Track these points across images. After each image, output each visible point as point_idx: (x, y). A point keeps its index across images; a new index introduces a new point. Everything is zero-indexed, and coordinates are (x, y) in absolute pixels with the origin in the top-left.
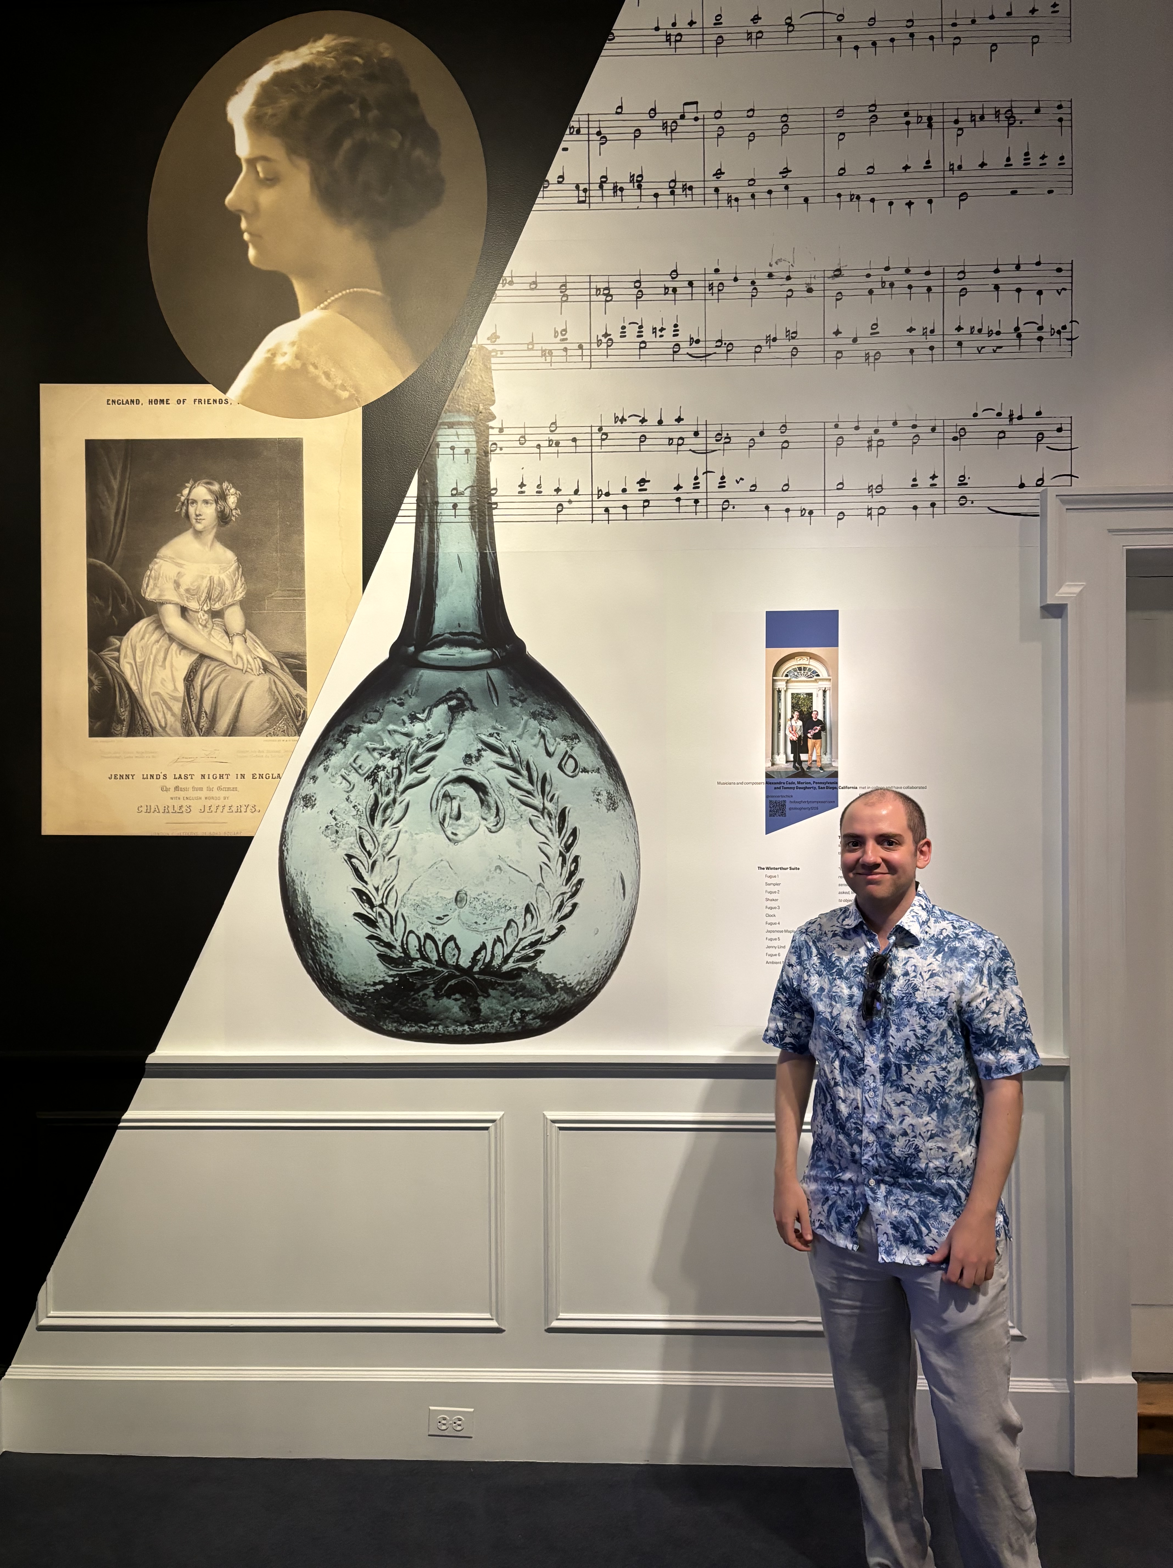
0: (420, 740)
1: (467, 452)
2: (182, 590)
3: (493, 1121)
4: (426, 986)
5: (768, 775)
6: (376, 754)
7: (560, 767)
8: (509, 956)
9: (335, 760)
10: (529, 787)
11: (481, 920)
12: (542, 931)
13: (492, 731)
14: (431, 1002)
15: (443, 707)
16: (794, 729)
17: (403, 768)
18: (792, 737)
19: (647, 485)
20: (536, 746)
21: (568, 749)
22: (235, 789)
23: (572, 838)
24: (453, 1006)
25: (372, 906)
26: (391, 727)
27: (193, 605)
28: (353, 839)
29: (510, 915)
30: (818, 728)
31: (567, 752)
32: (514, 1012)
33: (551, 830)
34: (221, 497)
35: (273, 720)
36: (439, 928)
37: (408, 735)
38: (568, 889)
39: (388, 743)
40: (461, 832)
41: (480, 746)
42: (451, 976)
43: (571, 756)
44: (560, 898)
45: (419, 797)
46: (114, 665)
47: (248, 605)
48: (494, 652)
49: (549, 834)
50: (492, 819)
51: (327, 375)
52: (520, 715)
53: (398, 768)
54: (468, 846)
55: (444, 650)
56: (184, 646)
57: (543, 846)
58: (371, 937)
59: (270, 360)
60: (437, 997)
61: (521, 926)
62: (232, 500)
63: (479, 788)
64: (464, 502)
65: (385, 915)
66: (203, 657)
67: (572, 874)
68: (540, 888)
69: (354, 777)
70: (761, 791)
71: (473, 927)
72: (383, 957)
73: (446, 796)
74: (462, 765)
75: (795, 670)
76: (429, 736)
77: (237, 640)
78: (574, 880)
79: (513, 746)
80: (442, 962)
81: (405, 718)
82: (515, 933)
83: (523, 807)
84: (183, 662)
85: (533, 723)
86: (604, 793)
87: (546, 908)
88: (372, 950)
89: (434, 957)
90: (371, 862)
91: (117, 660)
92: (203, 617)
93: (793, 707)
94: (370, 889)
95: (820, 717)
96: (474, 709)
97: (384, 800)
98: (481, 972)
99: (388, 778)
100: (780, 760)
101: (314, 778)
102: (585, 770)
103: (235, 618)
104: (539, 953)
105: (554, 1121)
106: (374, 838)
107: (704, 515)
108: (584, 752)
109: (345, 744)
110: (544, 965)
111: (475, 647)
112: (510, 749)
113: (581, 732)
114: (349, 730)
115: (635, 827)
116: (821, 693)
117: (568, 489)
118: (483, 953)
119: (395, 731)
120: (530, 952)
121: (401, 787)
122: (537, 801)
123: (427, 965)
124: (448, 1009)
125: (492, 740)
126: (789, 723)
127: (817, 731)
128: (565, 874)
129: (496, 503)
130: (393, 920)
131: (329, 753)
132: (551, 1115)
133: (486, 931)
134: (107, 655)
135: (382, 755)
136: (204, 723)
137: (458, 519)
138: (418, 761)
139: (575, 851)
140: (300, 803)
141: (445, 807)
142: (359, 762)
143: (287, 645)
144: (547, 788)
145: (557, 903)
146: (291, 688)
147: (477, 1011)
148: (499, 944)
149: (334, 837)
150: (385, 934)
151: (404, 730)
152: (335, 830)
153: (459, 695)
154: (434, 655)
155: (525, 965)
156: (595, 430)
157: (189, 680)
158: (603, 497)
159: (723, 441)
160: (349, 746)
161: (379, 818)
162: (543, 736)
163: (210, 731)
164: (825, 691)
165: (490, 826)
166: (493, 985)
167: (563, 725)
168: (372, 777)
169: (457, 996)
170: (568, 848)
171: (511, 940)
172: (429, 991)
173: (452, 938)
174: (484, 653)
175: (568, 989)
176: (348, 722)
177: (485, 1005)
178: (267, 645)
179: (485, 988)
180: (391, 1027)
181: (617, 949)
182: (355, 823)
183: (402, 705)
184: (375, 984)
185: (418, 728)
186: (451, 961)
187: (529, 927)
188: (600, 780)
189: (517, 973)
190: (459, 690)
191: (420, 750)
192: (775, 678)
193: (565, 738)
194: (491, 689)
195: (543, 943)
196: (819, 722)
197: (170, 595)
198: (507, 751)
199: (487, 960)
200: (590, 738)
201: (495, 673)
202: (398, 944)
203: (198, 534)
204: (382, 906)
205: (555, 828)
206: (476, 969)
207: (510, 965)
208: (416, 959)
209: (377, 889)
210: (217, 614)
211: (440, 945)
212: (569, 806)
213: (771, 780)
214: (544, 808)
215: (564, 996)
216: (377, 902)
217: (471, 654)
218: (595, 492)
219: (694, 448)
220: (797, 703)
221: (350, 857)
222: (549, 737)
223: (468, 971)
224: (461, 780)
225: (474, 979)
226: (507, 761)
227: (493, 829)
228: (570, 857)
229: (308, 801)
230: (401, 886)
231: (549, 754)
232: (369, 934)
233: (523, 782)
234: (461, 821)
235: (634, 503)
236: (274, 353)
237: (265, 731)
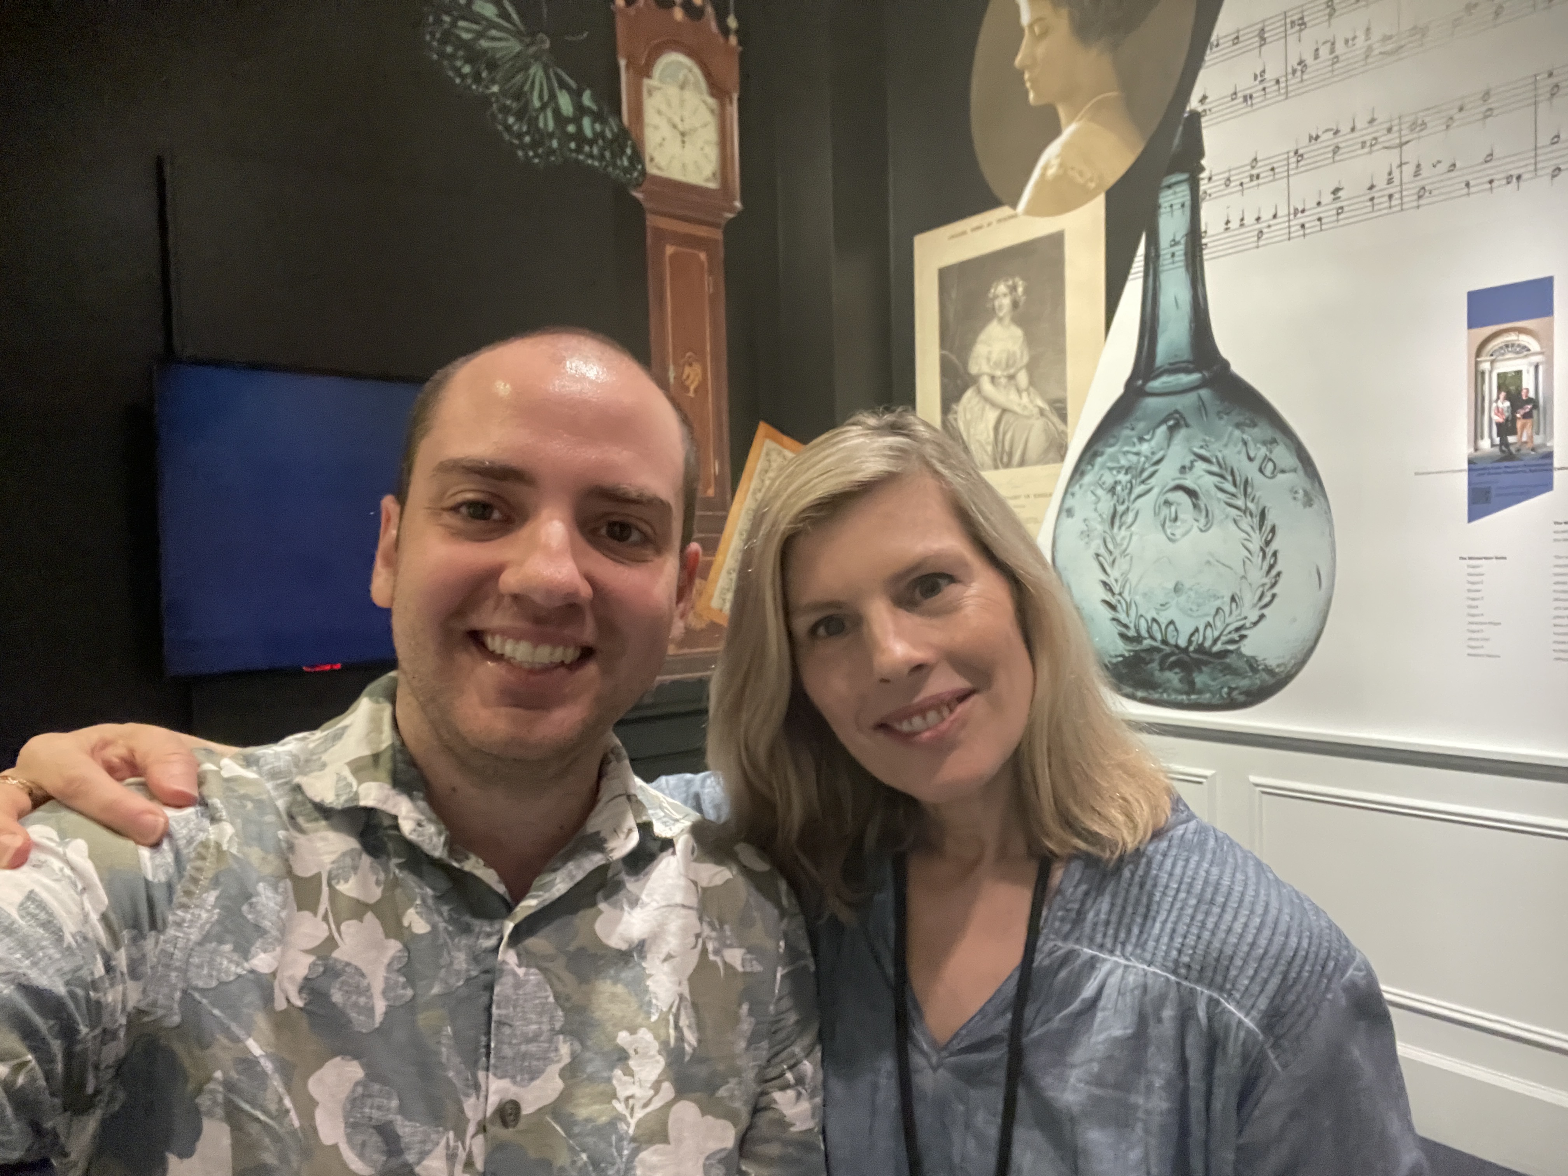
0: (1147, 457)
1: (1183, 205)
2: (992, 363)
3: (1205, 777)
4: (1152, 661)
5: (1471, 462)
6: (1115, 472)
7: (1261, 470)
8: (1218, 638)
9: (1088, 479)
10: (1232, 489)
11: (1194, 608)
12: (1245, 618)
13: (1202, 444)
14: (1157, 673)
15: (1163, 428)
16: (1500, 411)
17: (1134, 481)
18: (1497, 418)
19: (1340, 194)
20: (1239, 453)
21: (1268, 453)
22: (1023, 506)
23: (1271, 535)
24: (1174, 677)
25: (1113, 594)
26: (1126, 449)
27: (998, 373)
28: (1099, 542)
29: (1218, 603)
30: (1529, 407)
31: (1266, 455)
32: (1222, 688)
33: (1252, 527)
34: (1013, 288)
35: (1046, 451)
36: (1162, 613)
37: (1138, 454)
38: (1268, 581)
39: (1123, 462)
40: (1178, 532)
41: (1192, 457)
42: (1172, 654)
43: (1270, 460)
44: (1261, 589)
45: (1146, 504)
47: (1031, 367)
48: (1204, 375)
49: (1251, 532)
50: (1203, 520)
51: (1081, 174)
52: (1226, 427)
53: (1131, 482)
54: (1184, 544)
55: (1165, 379)
56: (994, 405)
57: (1246, 543)
58: (1114, 619)
59: (1043, 175)
60: (1162, 669)
61: (1227, 613)
62: (1020, 290)
63: (1192, 493)
64: (1180, 250)
65: (1122, 601)
66: (1004, 411)
67: (1271, 567)
68: (1244, 580)
69: (1100, 492)
70: (1464, 478)
71: (1188, 613)
72: (1123, 636)
73: (1167, 503)
74: (1178, 475)
75: (1501, 348)
76: (1153, 453)
77: (1024, 395)
78: (1274, 572)
79: (1220, 455)
80: (1165, 642)
81: (1135, 440)
82: (1222, 619)
83: (1229, 509)
84: (992, 415)
85: (1237, 433)
86: (1301, 491)
87: (1249, 598)
88: (1114, 630)
89: (1159, 636)
90: (1112, 559)
91: (956, 420)
92: (1003, 381)
93: (1499, 387)
94: (1111, 581)
95: (1532, 395)
96: (1187, 426)
97: (1121, 509)
98: (1195, 651)
99: (1123, 490)
100: (1485, 444)
101: (1073, 494)
102: (1283, 471)
103: (1023, 378)
104: (1243, 637)
105: (1256, 785)
106: (1113, 538)
107: (1398, 208)
108: (1283, 455)
109: (1093, 466)
110: (1247, 648)
111: (1188, 371)
112: (1217, 458)
113: (1278, 436)
114: (1096, 455)
115: (1330, 521)
116: (1532, 370)
117: (1266, 215)
118: (1196, 635)
119: (1128, 452)
120: (1236, 636)
121: (1133, 497)
122: (1240, 503)
123: (1154, 643)
124: (1169, 681)
125: (1203, 452)
126: (1494, 405)
127: (1527, 410)
128: (1266, 567)
129: (1206, 244)
130: (1128, 606)
131: (1083, 474)
132: (1254, 779)
133: (1199, 616)
134: (951, 417)
135: (1119, 472)
136: (1005, 459)
137: (1176, 265)
138: (1145, 475)
139: (1274, 546)
140: (1064, 514)
141: (1165, 511)
142: (1104, 479)
143: (1055, 394)
144: (1249, 490)
145: (1258, 593)
146: (1058, 426)
147: (1192, 684)
148: (1209, 629)
149: (1086, 540)
150: (1122, 617)
151: (1135, 450)
152: (1086, 534)
153: (1177, 416)
154: (1156, 384)
155: (1231, 647)
156: (1292, 154)
157: (996, 428)
158: (1299, 215)
159: (1418, 129)
160: (1097, 467)
161: (1117, 524)
162: (1245, 443)
164: (1537, 367)
165: (1201, 526)
166: (1206, 663)
167: (1263, 430)
168: (1112, 490)
169: (1177, 670)
170: (1268, 543)
171: (1219, 624)
172: (1155, 665)
173: (1172, 622)
174: (1195, 377)
175: (1269, 671)
176: (1095, 448)
177: (1200, 679)
178: (1043, 396)
179: (1198, 665)
180: (1129, 690)
181: (1313, 637)
182: (1100, 528)
183: (1133, 429)
184: (1117, 656)
185: (1145, 448)
186: (1172, 641)
187: (1235, 613)
188: (1297, 479)
189: (1224, 654)
190: (1176, 412)
191: (1147, 465)
192: (1479, 359)
193: (1264, 443)
194: (1202, 407)
195: (1247, 629)
196: (1530, 401)
197: (986, 368)
198: (1214, 460)
199: (1200, 641)
200: (1288, 442)
201: (1204, 393)
202: (1132, 626)
203: (1001, 320)
204: (1120, 594)
205: (1256, 527)
206: (1191, 648)
207: (1218, 647)
208: (1145, 638)
209: (1116, 581)
210: (1012, 377)
211: (1163, 627)
212: (1268, 505)
213: (1473, 466)
214: (1246, 508)
215: (1265, 676)
216: (1117, 590)
217: (1185, 379)
218: (1292, 211)
219: (1387, 144)
220: (1504, 383)
221: (1098, 555)
222: (1251, 444)
223: (1185, 650)
224: (1179, 488)
225: (1189, 656)
226: (1215, 469)
227: (1203, 529)
228: (1269, 551)
229: (1070, 512)
230: (1133, 578)
231: (1250, 459)
232: (1111, 616)
233: (1229, 487)
234: (1178, 523)
235: (1328, 213)
236: (1045, 168)
237: (1042, 460)
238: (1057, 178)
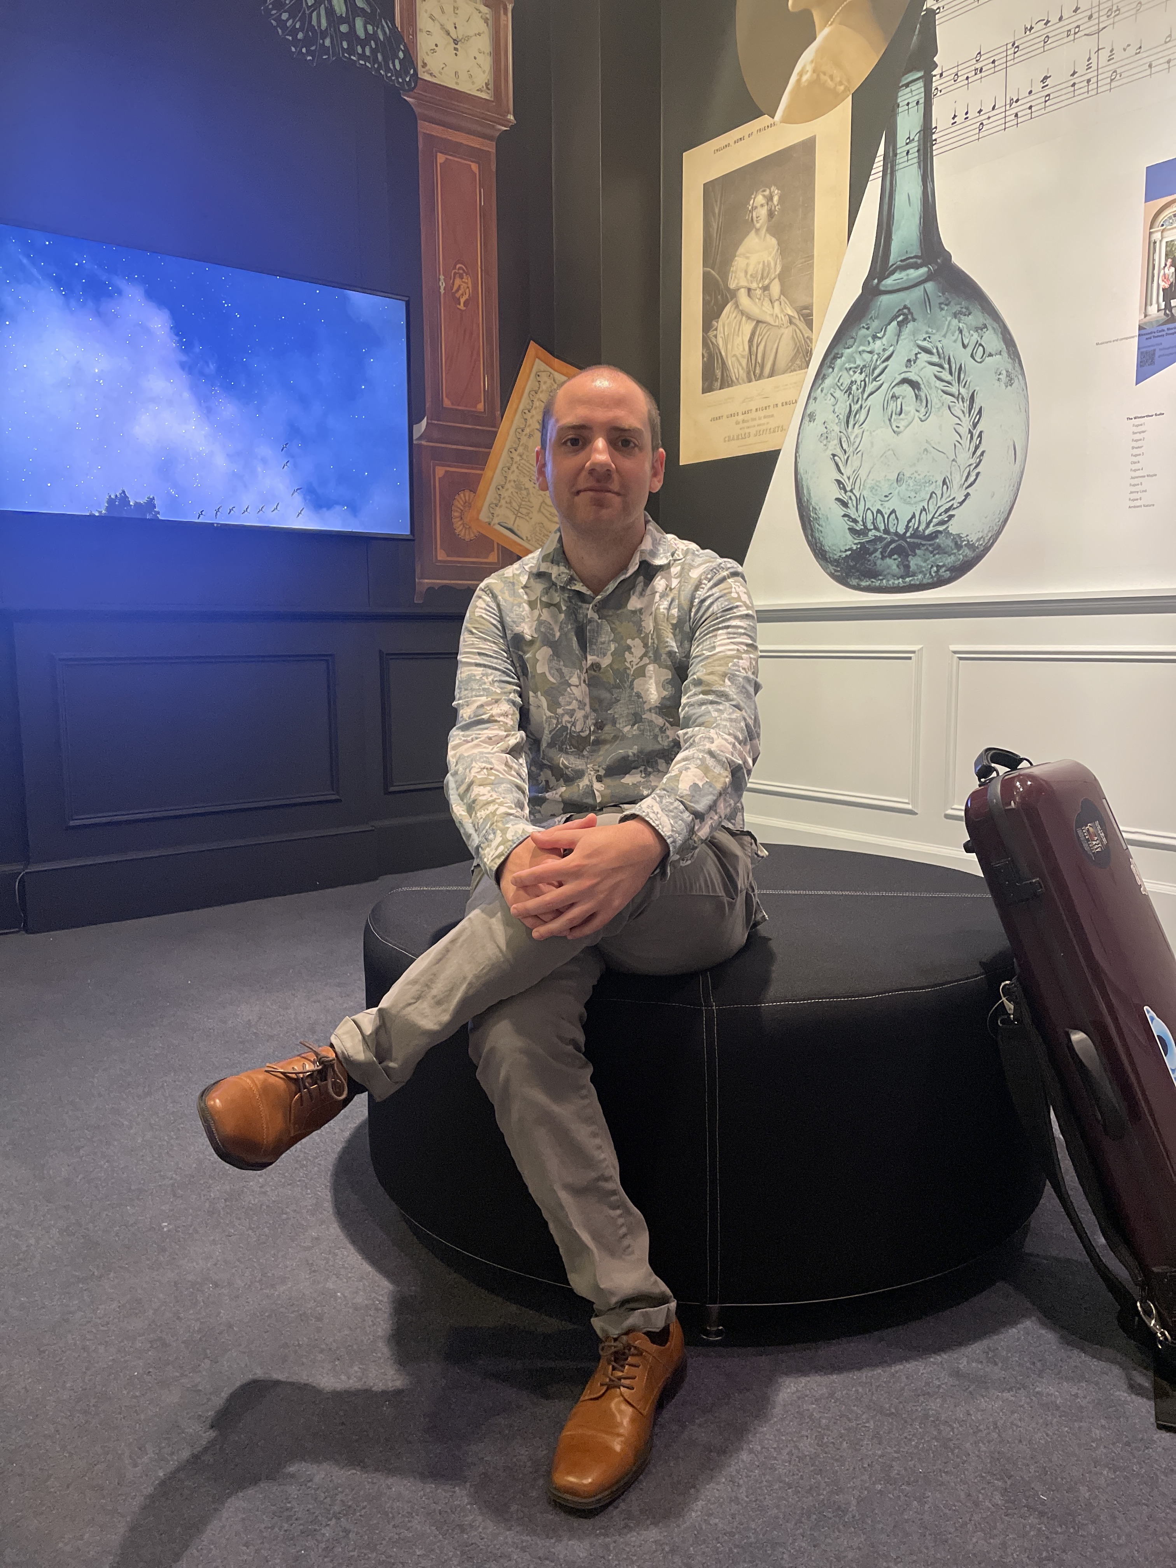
0: (878, 354)
1: (918, 103)
2: (748, 276)
3: (913, 652)
4: (876, 550)
5: (1140, 328)
6: (851, 372)
7: (972, 356)
8: (931, 521)
9: (828, 382)
10: (948, 377)
11: (913, 495)
12: (954, 499)
13: (925, 336)
14: (879, 562)
15: (895, 323)
16: (1167, 277)
17: (867, 379)
18: (1163, 285)
19: (1048, 81)
20: (955, 341)
21: (979, 339)
22: (772, 416)
23: (978, 416)
24: (892, 564)
25: (846, 491)
26: (861, 348)
27: (754, 285)
28: (836, 442)
29: (931, 488)
31: (977, 342)
32: (932, 566)
33: (963, 412)
34: (770, 198)
35: (793, 360)
36: (886, 504)
37: (870, 352)
38: (973, 461)
39: (859, 362)
40: (902, 424)
41: (917, 350)
42: (892, 541)
43: (981, 345)
44: (968, 469)
45: (876, 400)
46: (714, 340)
47: (782, 277)
48: (929, 269)
49: (961, 415)
50: (923, 410)
51: (831, 78)
52: (945, 317)
53: (864, 380)
54: (907, 434)
55: (896, 276)
56: (749, 318)
57: (957, 427)
58: (844, 516)
59: (799, 81)
60: (883, 558)
61: (939, 496)
62: (776, 199)
63: (914, 385)
64: (914, 146)
65: (853, 498)
66: (758, 322)
67: (977, 448)
68: (954, 463)
69: (838, 394)
70: (1133, 345)
71: (906, 501)
72: (851, 530)
73: (894, 397)
74: (905, 369)
75: (1170, 218)
76: (884, 350)
77: (776, 304)
78: (978, 453)
79: (940, 346)
80: (887, 531)
81: (870, 339)
82: (935, 502)
83: (945, 396)
84: (747, 328)
85: (955, 322)
86: (1004, 372)
87: (957, 479)
88: (845, 524)
89: (882, 527)
90: (846, 457)
91: (716, 336)
92: (759, 292)
93: (1166, 255)
94: (844, 479)
96: (914, 320)
97: (855, 407)
98: (912, 536)
99: (858, 389)
100: (1153, 310)
101: (815, 399)
102: (990, 355)
103: (776, 288)
104: (951, 517)
105: (955, 652)
106: (848, 438)
107: (1094, 92)
108: (992, 340)
109: (833, 369)
110: (954, 528)
111: (916, 267)
112: (937, 348)
113: (989, 321)
114: (835, 358)
115: (1026, 398)
117: (987, 108)
118: (913, 520)
119: (864, 351)
120: (944, 517)
121: (865, 396)
122: (954, 390)
123: (878, 534)
124: (889, 567)
125: (925, 344)
126: (1162, 272)
128: (972, 449)
129: (935, 140)
130: (858, 501)
131: (824, 378)
132: (953, 648)
133: (916, 503)
134: (711, 334)
135: (855, 372)
136: (758, 371)
137: (910, 162)
138: (877, 372)
139: (979, 428)
140: (807, 419)
141: (892, 406)
142: (841, 381)
143: (802, 300)
144: (962, 376)
145: (966, 474)
146: (804, 332)
147: (907, 567)
148: (924, 512)
149: (825, 442)
150: (852, 512)
151: (869, 349)
152: (825, 437)
153: (906, 311)
154: (889, 282)
155: (941, 528)
156: (1010, 46)
157: (751, 341)
158: (1014, 105)
159: (1113, 15)
160: (836, 370)
161: (851, 424)
162: (961, 332)
163: (760, 377)
165: (921, 416)
166: (918, 546)
167: (977, 317)
168: (849, 391)
169: (895, 556)
170: (975, 425)
171: (932, 509)
172: (878, 554)
173: (893, 511)
174: (924, 270)
175: (970, 546)
176: (835, 351)
177: (914, 562)
178: (792, 303)
179: (913, 549)
180: (854, 582)
181: (1008, 508)
182: (837, 429)
183: (868, 329)
184: (846, 551)
185: (878, 345)
186: (892, 530)
187: (945, 496)
188: (1001, 361)
189: (935, 535)
190: (905, 307)
191: (878, 363)
192: (1151, 230)
193: (977, 329)
194: (927, 299)
195: (954, 509)
197: (743, 283)
198: (935, 351)
199: (916, 526)
200: (996, 325)
201: (929, 286)
202: (860, 519)
203: (758, 231)
204: (851, 491)
205: (966, 411)
206: (908, 534)
207: (931, 529)
208: (871, 530)
209: (849, 478)
210: (766, 288)
211: (886, 517)
212: (977, 389)
213: (1143, 332)
214: (959, 394)
215: (967, 551)
216: (848, 489)
217: (914, 274)
218: (1008, 102)
219: (1088, 31)
221: (834, 455)
222: (965, 332)
223: (903, 537)
224: (905, 381)
225: (906, 542)
226: (935, 359)
227: (923, 418)
228: (976, 433)
229: (812, 417)
230: (863, 473)
231: (964, 346)
232: (843, 513)
233: (945, 375)
234: (903, 415)
235: (1037, 99)
236: (801, 75)
237: (789, 369)
238: (812, 83)
